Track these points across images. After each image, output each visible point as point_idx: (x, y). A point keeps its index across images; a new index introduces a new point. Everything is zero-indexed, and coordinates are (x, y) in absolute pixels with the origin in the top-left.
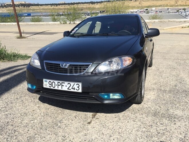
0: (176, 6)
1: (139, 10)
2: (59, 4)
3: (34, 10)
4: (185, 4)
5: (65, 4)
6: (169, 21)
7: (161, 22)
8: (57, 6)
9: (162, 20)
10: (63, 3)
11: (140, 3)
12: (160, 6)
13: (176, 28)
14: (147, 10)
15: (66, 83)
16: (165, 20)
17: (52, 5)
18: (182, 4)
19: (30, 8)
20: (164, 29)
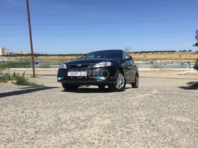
0: (181, 59)
1: (144, 62)
2: (67, 55)
3: (42, 59)
4: (189, 58)
5: (72, 55)
6: (169, 70)
7: (161, 70)
8: (64, 57)
9: (162, 69)
10: (71, 54)
11: (144, 56)
12: (164, 59)
13: (173, 74)
14: (151, 62)
15: (79, 72)
16: (166, 69)
17: (59, 55)
18: (186, 58)
19: (37, 58)
20: (161, 75)
